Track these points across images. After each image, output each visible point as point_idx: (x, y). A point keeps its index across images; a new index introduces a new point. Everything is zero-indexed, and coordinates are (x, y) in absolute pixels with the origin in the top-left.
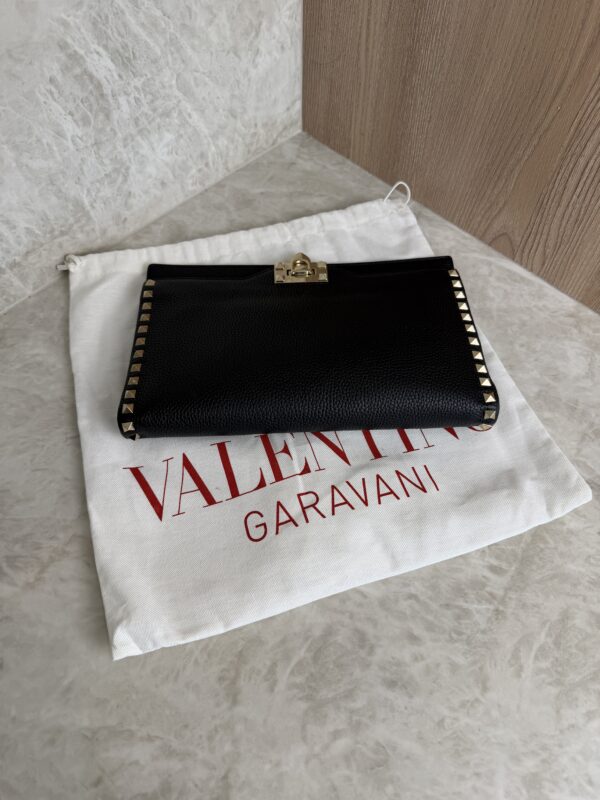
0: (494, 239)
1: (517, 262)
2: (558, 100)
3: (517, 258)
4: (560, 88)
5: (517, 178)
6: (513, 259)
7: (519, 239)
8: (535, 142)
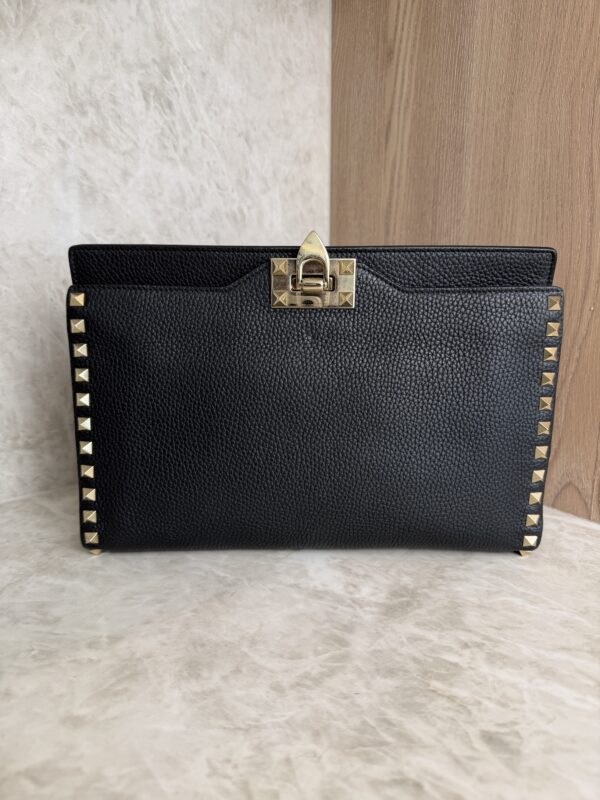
0: (557, 497)
1: (594, 520)
2: (589, 301)
3: (594, 514)
4: (587, 287)
5: (567, 405)
6: (589, 518)
7: (588, 486)
8: (577, 354)
